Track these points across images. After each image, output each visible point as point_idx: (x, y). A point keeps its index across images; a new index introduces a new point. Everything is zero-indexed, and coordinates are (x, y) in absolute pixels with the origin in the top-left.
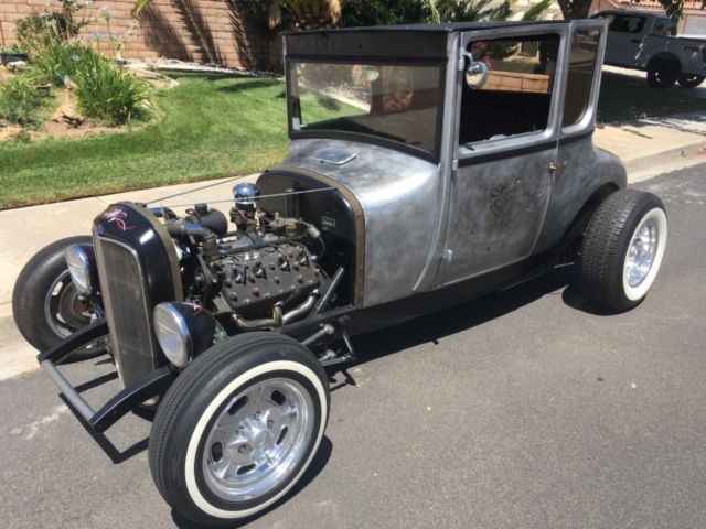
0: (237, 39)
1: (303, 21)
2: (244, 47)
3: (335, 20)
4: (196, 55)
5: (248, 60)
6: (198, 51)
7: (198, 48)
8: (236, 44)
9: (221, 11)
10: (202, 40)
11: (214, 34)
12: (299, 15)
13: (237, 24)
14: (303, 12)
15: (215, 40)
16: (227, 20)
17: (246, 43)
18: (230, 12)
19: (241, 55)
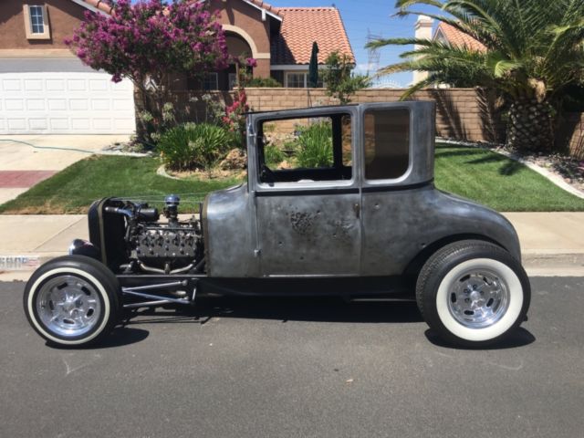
0: (482, 118)
1: (517, 103)
2: (488, 124)
3: (540, 100)
4: (443, 132)
5: (490, 135)
6: (445, 129)
7: (446, 126)
8: (481, 122)
9: (470, 98)
10: (451, 120)
11: (461, 115)
12: (515, 98)
13: (484, 107)
14: (518, 95)
15: (462, 120)
16: (475, 104)
17: (491, 121)
18: (478, 98)
19: (484, 130)
